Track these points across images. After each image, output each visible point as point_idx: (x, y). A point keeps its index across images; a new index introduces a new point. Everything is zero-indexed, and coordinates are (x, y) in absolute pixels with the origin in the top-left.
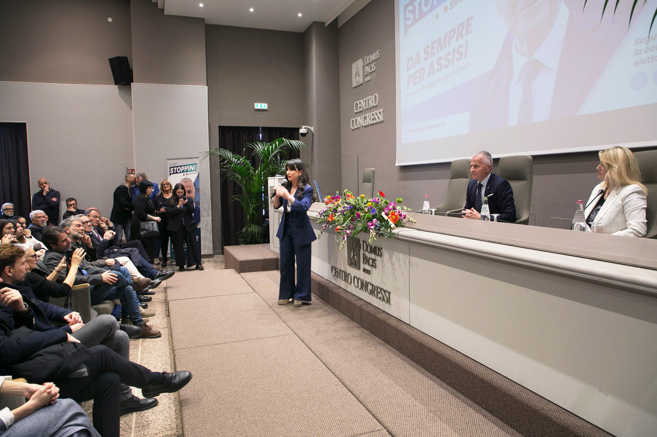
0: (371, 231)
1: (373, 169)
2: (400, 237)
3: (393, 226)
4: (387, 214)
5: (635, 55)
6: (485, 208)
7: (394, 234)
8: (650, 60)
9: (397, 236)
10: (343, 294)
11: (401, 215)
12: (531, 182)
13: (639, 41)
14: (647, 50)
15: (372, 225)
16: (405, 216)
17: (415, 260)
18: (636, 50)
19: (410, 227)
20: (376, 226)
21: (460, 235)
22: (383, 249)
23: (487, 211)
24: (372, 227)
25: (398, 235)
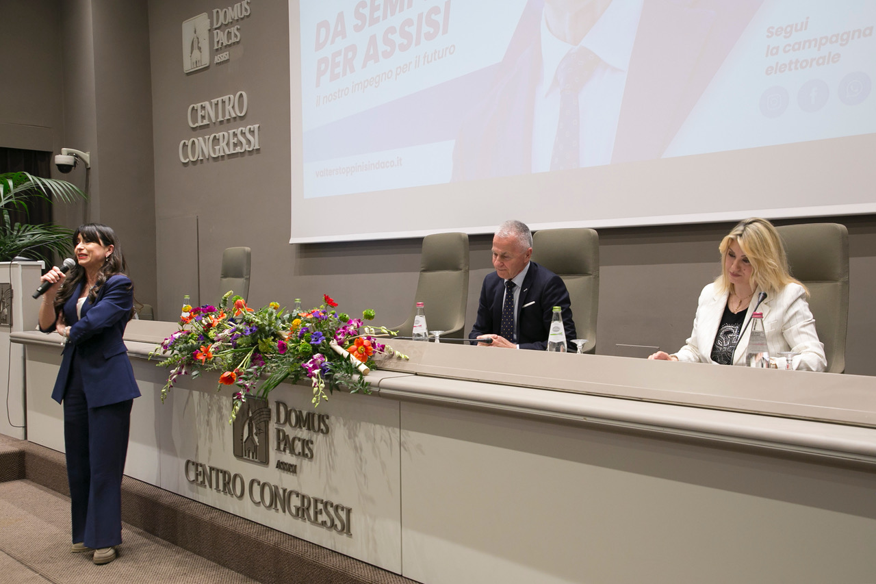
0: (314, 380)
1: (248, 249)
2: (382, 391)
3: (363, 368)
4: (341, 344)
5: (767, 56)
6: (557, 329)
7: (369, 384)
8: (793, 66)
9: (377, 390)
10: (221, 521)
11: (374, 345)
12: (597, 277)
13: (774, 31)
14: (787, 48)
15: (315, 367)
16: (383, 347)
17: (414, 438)
18: (769, 46)
19: (399, 368)
20: (323, 370)
21: (520, 383)
22: (332, 418)
23: (561, 334)
24: (316, 372)
25: (378, 386)
